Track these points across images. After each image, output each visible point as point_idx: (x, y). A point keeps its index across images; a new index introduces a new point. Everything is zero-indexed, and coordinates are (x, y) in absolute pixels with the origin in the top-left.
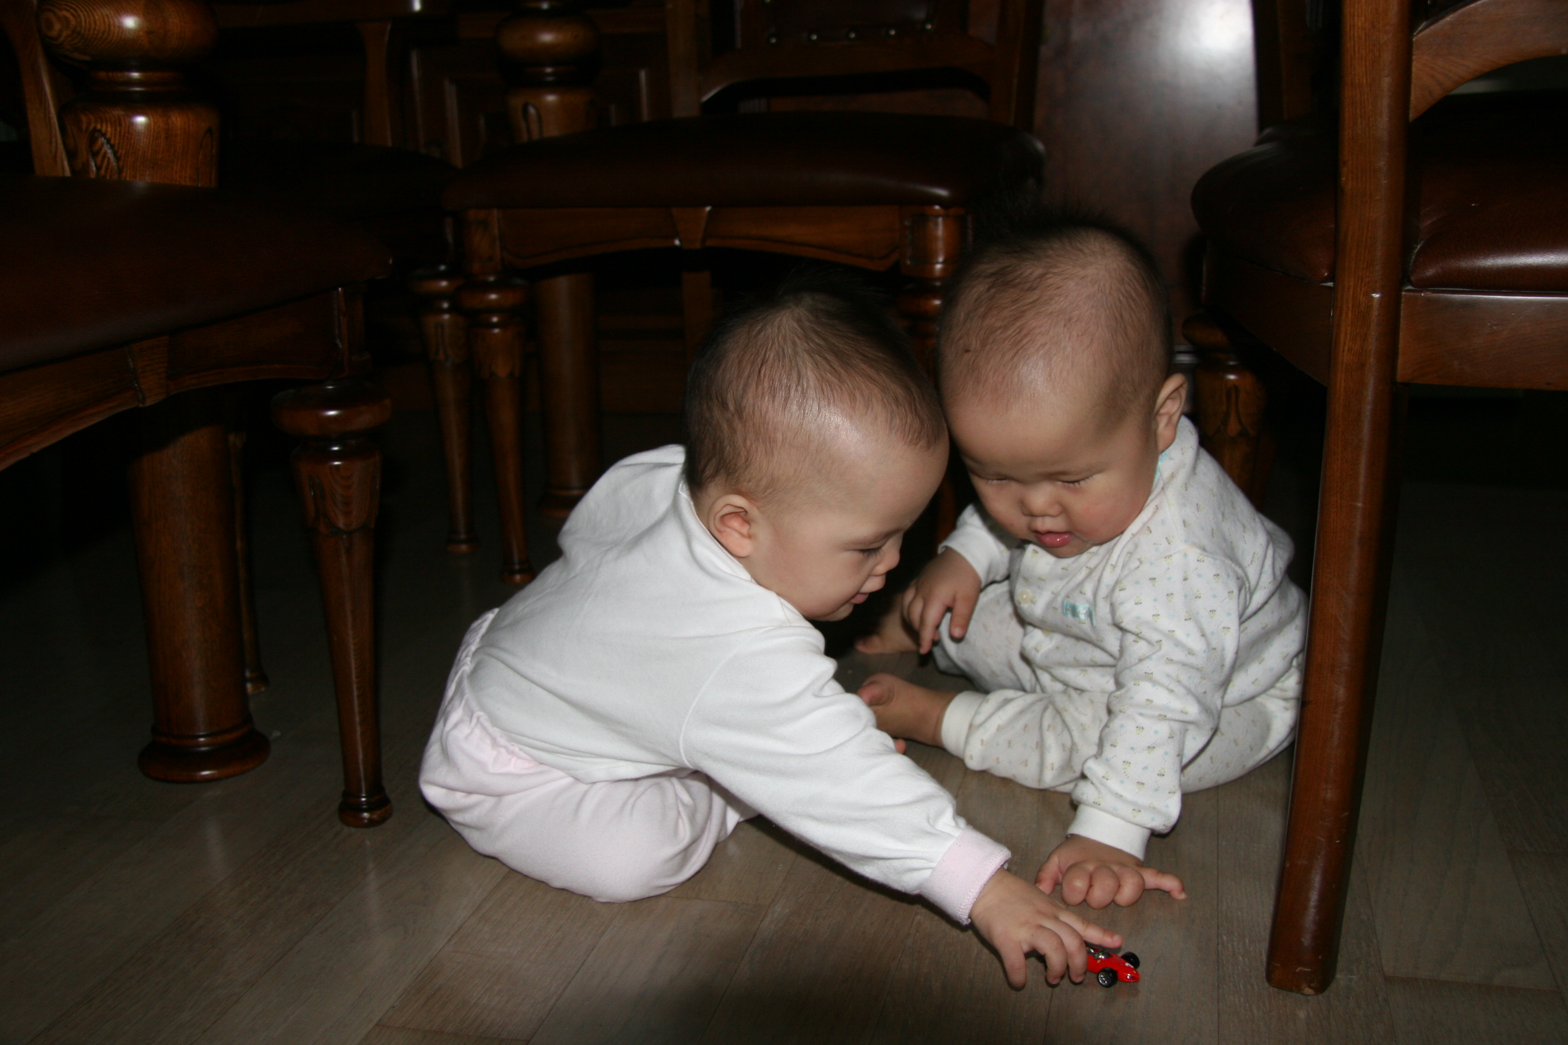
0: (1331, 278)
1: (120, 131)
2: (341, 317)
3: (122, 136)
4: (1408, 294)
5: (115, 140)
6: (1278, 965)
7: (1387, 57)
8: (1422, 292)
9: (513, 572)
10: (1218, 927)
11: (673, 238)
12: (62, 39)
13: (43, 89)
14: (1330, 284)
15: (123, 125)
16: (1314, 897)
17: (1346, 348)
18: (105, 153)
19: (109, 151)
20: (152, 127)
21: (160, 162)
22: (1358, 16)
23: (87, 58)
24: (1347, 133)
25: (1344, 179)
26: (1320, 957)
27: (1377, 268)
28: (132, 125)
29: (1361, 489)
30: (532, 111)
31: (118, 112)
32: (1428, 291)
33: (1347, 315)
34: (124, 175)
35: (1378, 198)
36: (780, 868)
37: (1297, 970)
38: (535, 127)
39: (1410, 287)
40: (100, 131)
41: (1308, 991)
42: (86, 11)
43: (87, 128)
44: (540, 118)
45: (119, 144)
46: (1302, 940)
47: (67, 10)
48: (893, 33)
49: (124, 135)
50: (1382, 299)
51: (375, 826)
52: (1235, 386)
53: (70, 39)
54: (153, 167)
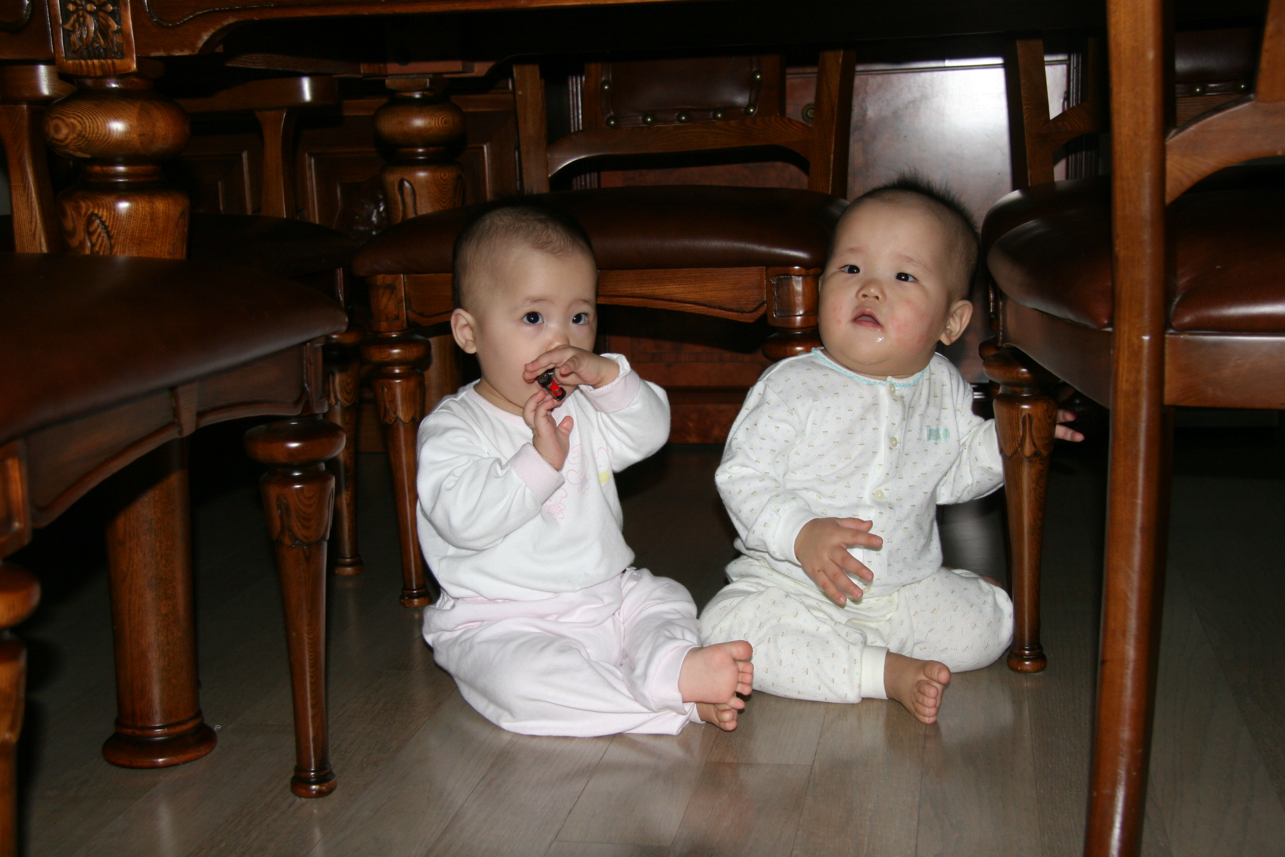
0: (1110, 324)
1: (110, 215)
2: (309, 366)
4: (1170, 336)
5: (109, 222)
7: (1147, 157)
8: (1180, 334)
12: (68, 141)
13: (27, 178)
14: (1109, 329)
15: (111, 210)
16: (1118, 819)
17: (1124, 379)
18: (99, 233)
19: (103, 231)
21: (145, 240)
22: (1124, 126)
23: (88, 156)
24: (1118, 214)
25: (1117, 248)
27: (1146, 317)
28: (118, 210)
29: (1140, 489)
30: (407, 184)
31: (108, 200)
32: (1186, 334)
33: (1123, 353)
34: (115, 250)
35: (1144, 263)
38: (409, 200)
40: (97, 215)
42: (91, 119)
43: (86, 213)
44: (414, 193)
45: (112, 225)
47: (74, 118)
48: (718, 116)
49: (117, 218)
50: (1150, 341)
51: (322, 797)
52: (1029, 414)
53: (75, 141)
54: (140, 245)
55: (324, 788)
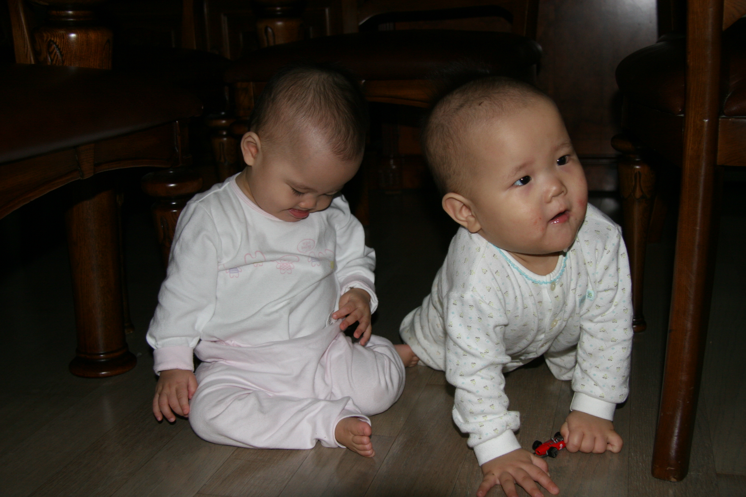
0: (683, 112)
1: (64, 41)
2: (178, 136)
3: (65, 43)
4: (722, 119)
5: (61, 46)
6: (657, 466)
8: (729, 118)
10: (629, 449)
13: (20, 20)
14: (682, 115)
15: (65, 38)
16: (676, 431)
17: (690, 148)
18: (56, 53)
19: (58, 52)
20: (80, 39)
21: (83, 57)
23: (47, 4)
24: (690, 37)
25: (688, 61)
26: (680, 462)
27: (706, 106)
28: (69, 38)
29: (699, 220)
30: (270, 30)
31: (62, 32)
32: (733, 118)
33: (690, 131)
34: (65, 64)
35: (706, 70)
36: (402, 419)
37: (667, 469)
38: (271, 39)
39: (724, 116)
40: (53, 41)
41: (673, 480)
43: (47, 40)
44: (274, 35)
45: (63, 48)
46: (670, 453)
50: (708, 122)
52: (639, 172)
54: (80, 60)
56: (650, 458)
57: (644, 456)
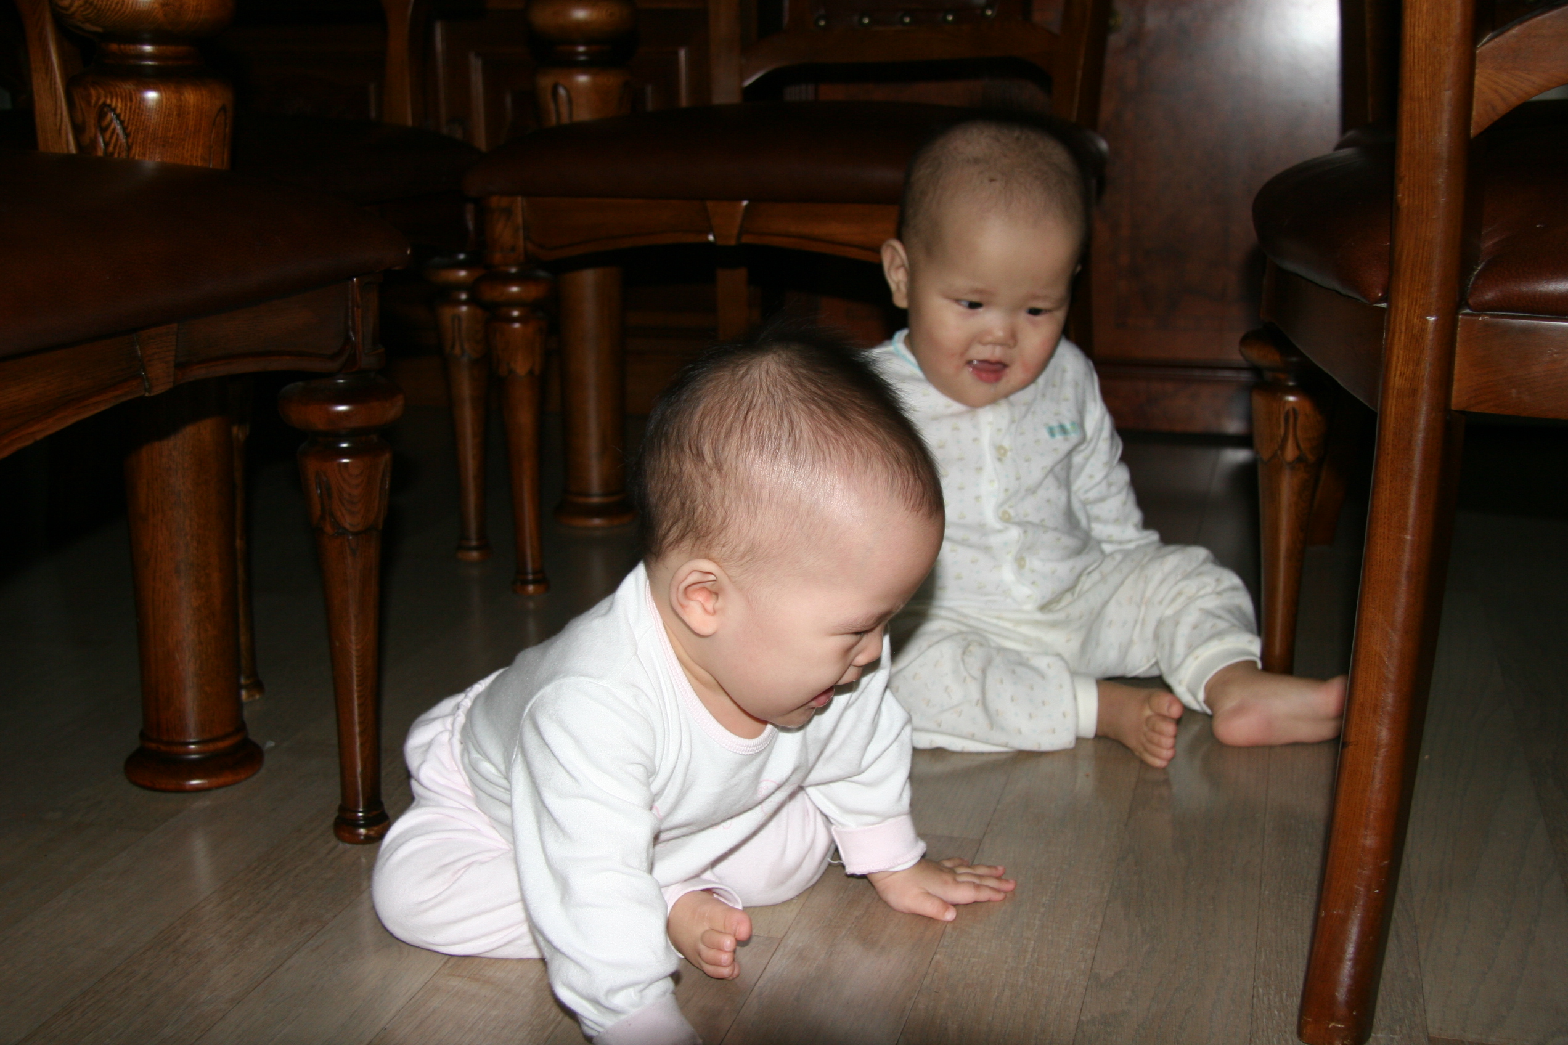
0: (1386, 298)
1: (131, 107)
2: (355, 309)
3: (133, 110)
4: (1465, 317)
5: (125, 115)
6: (1310, 1020)
7: (1449, 70)
8: (1479, 316)
9: (526, 583)
10: (1252, 977)
11: (707, 233)
12: (73, 9)
13: (50, 59)
14: (1384, 305)
15: (134, 100)
16: (1350, 950)
17: (1398, 373)
18: (114, 129)
19: (118, 127)
20: (164, 103)
21: (170, 141)
22: (1419, 26)
23: (100, 30)
24: (1405, 147)
25: (1400, 196)
26: (1354, 1013)
27: (1434, 290)
28: (143, 100)
29: (1410, 521)
30: (562, 92)
31: (128, 87)
32: (1487, 315)
33: (1399, 338)
34: (133, 152)
35: (1435, 216)
37: (1330, 1026)
38: (564, 110)
39: (1468, 311)
40: (110, 106)
43: (96, 103)
44: (570, 101)
45: (129, 120)
46: (1336, 994)
48: (950, 18)
49: (135, 111)
50: (1436, 321)
51: (369, 843)
52: (1294, 410)
53: (82, 9)
54: (164, 146)
55: (372, 833)
56: (1296, 1001)
57: (1284, 994)
